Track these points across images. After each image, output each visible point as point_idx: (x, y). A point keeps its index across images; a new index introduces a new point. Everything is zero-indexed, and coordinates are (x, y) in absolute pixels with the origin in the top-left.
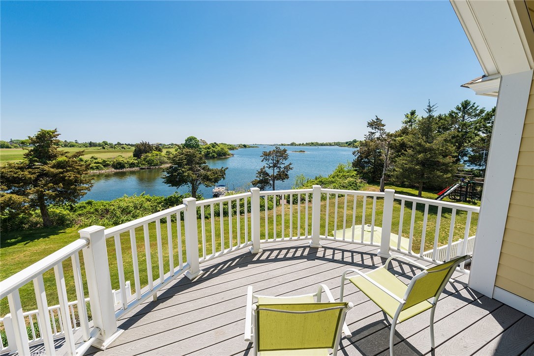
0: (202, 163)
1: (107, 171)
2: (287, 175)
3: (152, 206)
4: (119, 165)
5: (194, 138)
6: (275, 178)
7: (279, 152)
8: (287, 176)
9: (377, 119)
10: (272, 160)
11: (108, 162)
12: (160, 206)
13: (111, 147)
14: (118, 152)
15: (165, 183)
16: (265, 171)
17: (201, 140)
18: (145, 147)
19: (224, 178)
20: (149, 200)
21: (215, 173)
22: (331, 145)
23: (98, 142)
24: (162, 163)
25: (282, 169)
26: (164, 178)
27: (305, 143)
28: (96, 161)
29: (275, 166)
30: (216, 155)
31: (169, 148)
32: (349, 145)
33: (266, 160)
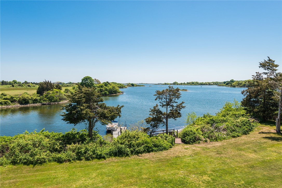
0: (99, 101)
1: (14, 106)
2: (179, 113)
3: (50, 144)
4: (24, 101)
5: (89, 78)
6: (168, 116)
7: (172, 91)
8: (179, 115)
9: (270, 60)
10: (165, 98)
11: (15, 99)
12: (58, 144)
13: (19, 85)
14: (24, 89)
15: (64, 120)
16: (158, 110)
17: (95, 79)
18: (47, 86)
19: (120, 116)
20: (47, 137)
21: (111, 111)
22: (209, 84)
23: (9, 81)
24: (61, 99)
25: (174, 108)
26: (63, 116)
27: (186, 83)
28: (5, 97)
29: (168, 104)
30: (108, 93)
31: (67, 86)
32: (227, 84)
33: (159, 98)
